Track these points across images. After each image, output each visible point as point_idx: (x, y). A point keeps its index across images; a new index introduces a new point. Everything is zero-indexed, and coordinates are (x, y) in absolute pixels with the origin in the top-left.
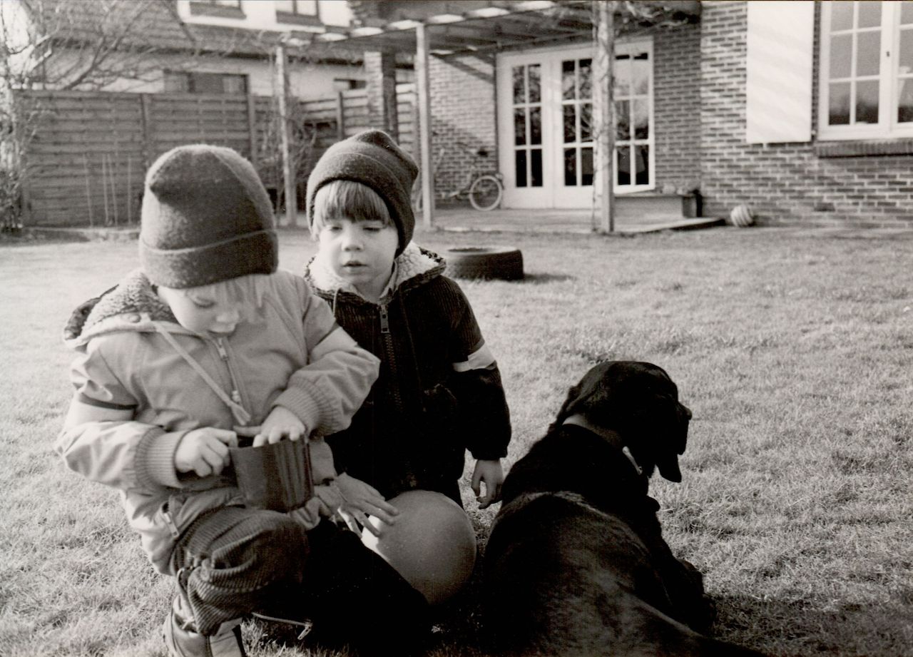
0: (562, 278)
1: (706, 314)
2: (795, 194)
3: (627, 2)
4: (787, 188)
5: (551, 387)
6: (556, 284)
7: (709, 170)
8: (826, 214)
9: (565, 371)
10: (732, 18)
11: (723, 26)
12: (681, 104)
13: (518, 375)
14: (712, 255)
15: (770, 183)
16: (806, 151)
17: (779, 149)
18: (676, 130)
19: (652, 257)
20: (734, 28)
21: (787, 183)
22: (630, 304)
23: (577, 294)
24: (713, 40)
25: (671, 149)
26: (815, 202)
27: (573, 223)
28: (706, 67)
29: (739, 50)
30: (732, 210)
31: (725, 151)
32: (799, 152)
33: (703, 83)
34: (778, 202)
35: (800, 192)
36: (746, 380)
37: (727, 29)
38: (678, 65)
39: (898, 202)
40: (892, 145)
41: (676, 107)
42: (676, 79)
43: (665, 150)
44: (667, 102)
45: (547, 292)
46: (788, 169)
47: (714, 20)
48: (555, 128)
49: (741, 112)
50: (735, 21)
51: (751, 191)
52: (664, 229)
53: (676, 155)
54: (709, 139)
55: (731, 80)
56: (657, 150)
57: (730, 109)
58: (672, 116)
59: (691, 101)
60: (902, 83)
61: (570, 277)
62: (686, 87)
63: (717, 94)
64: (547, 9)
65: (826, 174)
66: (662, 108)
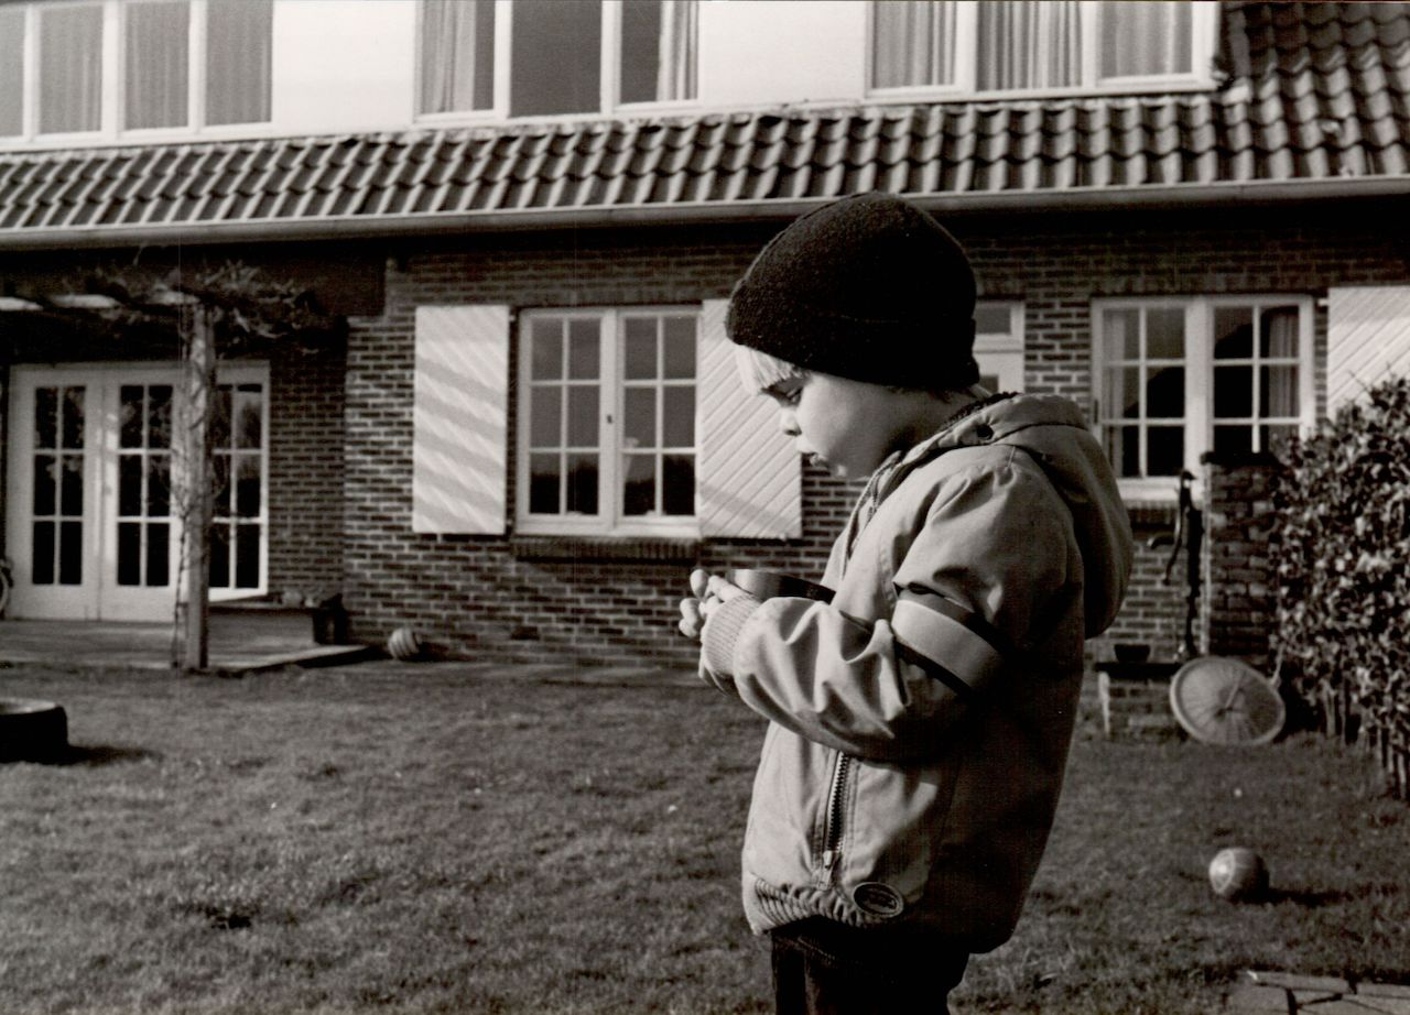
0: (137, 754)
1: (388, 824)
2: (484, 613)
3: (236, 312)
4: (471, 602)
5: (165, 980)
6: (129, 766)
7: (356, 570)
8: (527, 644)
9: (182, 947)
10: (392, 348)
11: (378, 358)
12: (312, 467)
13: (102, 961)
14: (371, 711)
15: (446, 594)
16: (499, 549)
17: (459, 545)
18: (302, 504)
19: (277, 714)
20: (397, 362)
21: (472, 594)
22: (260, 805)
23: (167, 787)
24: (364, 377)
25: (296, 534)
26: (512, 624)
27: (137, 650)
28: (352, 416)
29: (402, 395)
30: (390, 633)
31: (380, 544)
32: (489, 549)
33: (349, 439)
34: (457, 624)
35: (490, 609)
36: (480, 951)
37: (384, 362)
38: (308, 408)
39: (626, 629)
40: (617, 546)
41: (303, 470)
42: (304, 429)
43: (285, 535)
44: (291, 462)
45: (115, 782)
46: (472, 575)
47: (366, 348)
48: (105, 491)
49: (405, 486)
50: (395, 352)
51: (418, 606)
52: (288, 663)
53: (300, 543)
54: (355, 523)
55: (389, 439)
56: (272, 534)
57: (389, 481)
58: (296, 483)
59: (326, 464)
60: (629, 461)
61: (151, 754)
62: (320, 442)
63: (369, 458)
64: (106, 310)
65: (527, 583)
66: (281, 471)
